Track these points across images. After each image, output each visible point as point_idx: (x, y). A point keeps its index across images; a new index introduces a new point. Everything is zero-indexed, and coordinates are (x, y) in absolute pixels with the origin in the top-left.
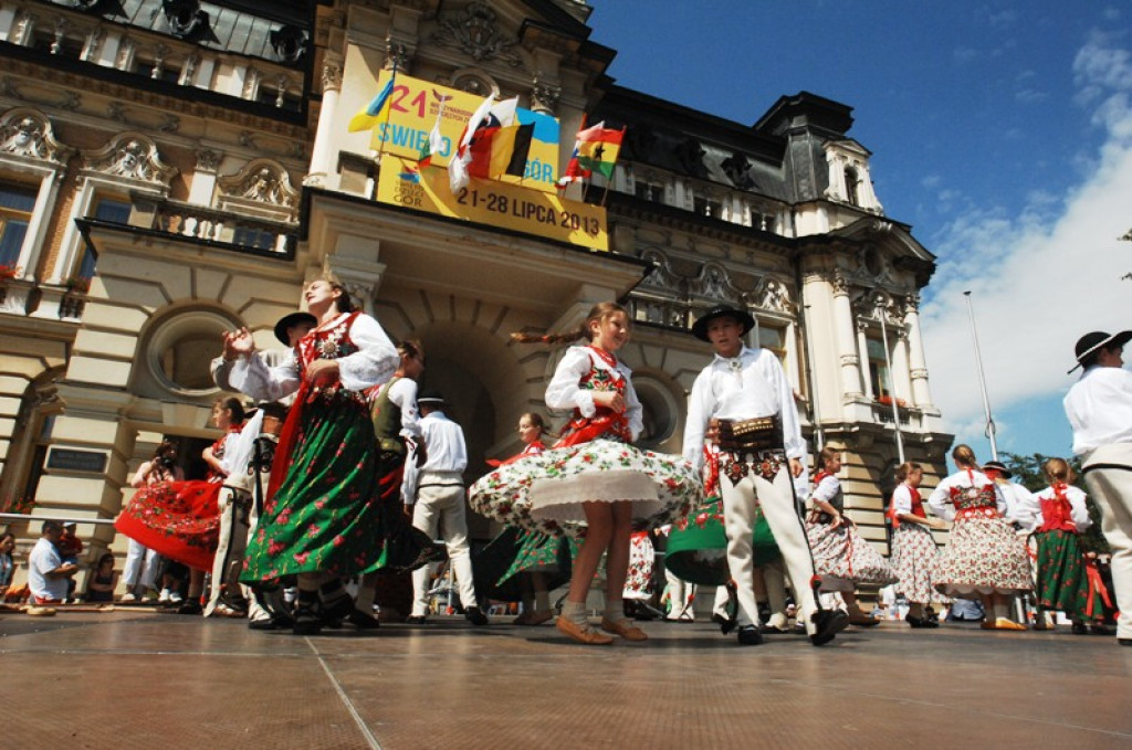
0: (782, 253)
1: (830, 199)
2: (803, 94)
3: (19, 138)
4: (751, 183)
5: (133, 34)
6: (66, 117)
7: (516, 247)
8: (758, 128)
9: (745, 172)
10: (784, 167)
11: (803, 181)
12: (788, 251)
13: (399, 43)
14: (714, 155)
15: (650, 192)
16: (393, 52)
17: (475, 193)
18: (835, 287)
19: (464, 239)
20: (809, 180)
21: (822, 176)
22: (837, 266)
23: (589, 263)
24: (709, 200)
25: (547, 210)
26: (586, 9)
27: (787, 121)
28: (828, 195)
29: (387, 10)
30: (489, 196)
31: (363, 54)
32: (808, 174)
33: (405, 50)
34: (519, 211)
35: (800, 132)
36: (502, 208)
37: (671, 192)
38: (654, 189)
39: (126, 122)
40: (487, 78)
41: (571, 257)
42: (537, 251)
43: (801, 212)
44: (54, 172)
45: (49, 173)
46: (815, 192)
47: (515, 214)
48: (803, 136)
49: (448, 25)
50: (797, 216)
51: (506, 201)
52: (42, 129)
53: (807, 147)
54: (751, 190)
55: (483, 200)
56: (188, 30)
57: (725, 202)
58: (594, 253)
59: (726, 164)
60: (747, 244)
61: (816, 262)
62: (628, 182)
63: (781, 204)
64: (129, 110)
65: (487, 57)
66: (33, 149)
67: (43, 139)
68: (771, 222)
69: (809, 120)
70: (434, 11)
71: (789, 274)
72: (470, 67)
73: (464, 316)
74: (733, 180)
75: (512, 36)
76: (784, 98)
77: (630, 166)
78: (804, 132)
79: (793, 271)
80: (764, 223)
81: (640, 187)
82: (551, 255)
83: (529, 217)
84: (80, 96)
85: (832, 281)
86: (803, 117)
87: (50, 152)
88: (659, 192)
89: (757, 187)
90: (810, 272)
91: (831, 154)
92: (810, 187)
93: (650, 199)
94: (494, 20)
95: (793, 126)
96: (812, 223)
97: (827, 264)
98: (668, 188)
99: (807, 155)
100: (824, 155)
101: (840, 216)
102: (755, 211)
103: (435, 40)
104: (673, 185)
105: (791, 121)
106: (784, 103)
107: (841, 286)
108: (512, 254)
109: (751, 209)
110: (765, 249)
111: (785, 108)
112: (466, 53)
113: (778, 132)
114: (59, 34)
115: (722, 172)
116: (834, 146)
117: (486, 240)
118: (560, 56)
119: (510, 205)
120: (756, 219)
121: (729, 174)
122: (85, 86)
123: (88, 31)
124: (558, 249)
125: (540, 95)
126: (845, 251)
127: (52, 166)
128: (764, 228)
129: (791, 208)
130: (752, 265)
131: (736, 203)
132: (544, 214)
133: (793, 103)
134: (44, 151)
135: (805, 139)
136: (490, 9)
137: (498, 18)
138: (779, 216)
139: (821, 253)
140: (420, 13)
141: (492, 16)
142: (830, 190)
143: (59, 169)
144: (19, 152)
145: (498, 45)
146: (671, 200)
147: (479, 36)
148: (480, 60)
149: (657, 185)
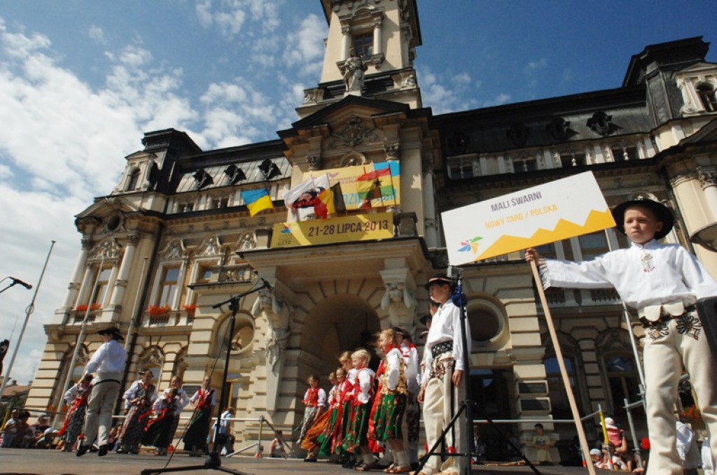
0: (647, 170)
1: (685, 116)
2: (648, 47)
3: (209, 248)
4: (613, 128)
5: (244, 187)
6: (224, 233)
7: (339, 250)
8: (626, 85)
9: (607, 124)
10: (647, 104)
11: (661, 110)
12: (651, 167)
13: (312, 157)
14: (578, 121)
15: (525, 165)
16: (310, 162)
17: (317, 228)
18: (701, 181)
19: (312, 254)
20: (666, 107)
21: (677, 100)
22: (698, 165)
23: (382, 247)
24: (573, 154)
25: (357, 224)
26: (416, 90)
27: (642, 71)
28: (683, 113)
29: (308, 142)
30: (325, 228)
31: (300, 167)
32: (665, 103)
33: (315, 158)
34: (341, 230)
35: (655, 74)
36: (332, 232)
37: (541, 160)
38: (528, 163)
39: (245, 227)
40: (359, 154)
41: (370, 247)
42: (352, 249)
43: (658, 135)
44: (220, 258)
45: (219, 260)
46: (671, 115)
47: (338, 232)
48: (657, 77)
49: (337, 136)
50: (657, 139)
51: (334, 226)
52: (216, 241)
53: (661, 85)
54: (615, 134)
55: (321, 231)
56: (268, 175)
57: (587, 151)
58: (380, 242)
59: (590, 123)
60: (612, 174)
61: (679, 167)
62: (508, 164)
63: (638, 135)
64: (246, 221)
65: (357, 143)
66: (213, 251)
67: (217, 246)
68: (633, 152)
69: (659, 62)
70: (328, 133)
71: (658, 184)
72: (349, 152)
73: (330, 292)
74: (597, 132)
75: (370, 125)
76: (633, 57)
77: (507, 154)
78: (658, 73)
79: (663, 181)
80: (625, 154)
81: (517, 165)
82: (358, 250)
83: (346, 232)
84: (228, 222)
85: (697, 177)
86: (654, 63)
87: (219, 250)
88: (532, 163)
89: (620, 128)
90: (675, 177)
91: (679, 82)
92: (667, 113)
93: (526, 170)
94: (360, 122)
95: (648, 73)
96: (669, 139)
97: (690, 166)
98: (538, 158)
99: (662, 88)
100: (676, 84)
101: (694, 125)
102: (615, 148)
103: (332, 147)
104: (542, 154)
105: (646, 70)
106: (635, 60)
107: (706, 179)
108: (339, 254)
109: (611, 148)
110: (629, 172)
111: (637, 65)
112: (347, 146)
113: (639, 81)
114: (220, 199)
115: (589, 129)
116: (681, 75)
117: (322, 252)
118: (397, 125)
119: (336, 229)
120: (618, 154)
121: (594, 129)
122: (229, 217)
123: (229, 193)
124: (362, 245)
125: (388, 151)
126: (702, 151)
127: (220, 256)
128: (626, 158)
129: (649, 135)
130: (621, 187)
131: (597, 148)
132: (354, 227)
133: (642, 58)
134: (217, 250)
135: (659, 78)
136: (358, 118)
137: (362, 120)
138: (639, 144)
139: (681, 159)
140: (321, 137)
141: (359, 120)
142: (684, 109)
143: (222, 256)
144: (209, 254)
145: (364, 134)
146: (542, 165)
147: (352, 134)
148: (354, 147)
149: (530, 159)
